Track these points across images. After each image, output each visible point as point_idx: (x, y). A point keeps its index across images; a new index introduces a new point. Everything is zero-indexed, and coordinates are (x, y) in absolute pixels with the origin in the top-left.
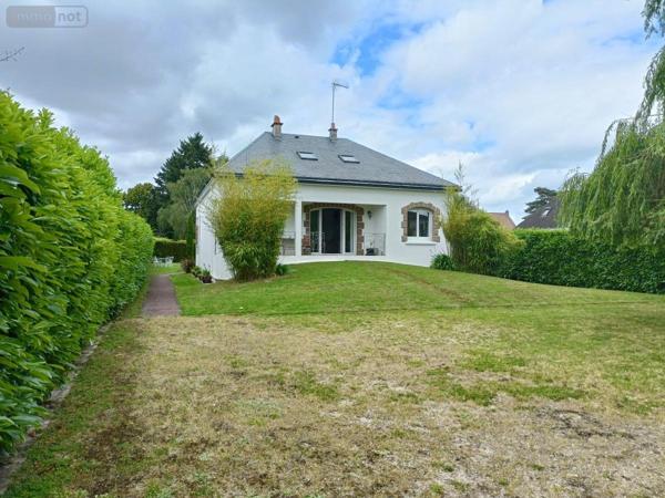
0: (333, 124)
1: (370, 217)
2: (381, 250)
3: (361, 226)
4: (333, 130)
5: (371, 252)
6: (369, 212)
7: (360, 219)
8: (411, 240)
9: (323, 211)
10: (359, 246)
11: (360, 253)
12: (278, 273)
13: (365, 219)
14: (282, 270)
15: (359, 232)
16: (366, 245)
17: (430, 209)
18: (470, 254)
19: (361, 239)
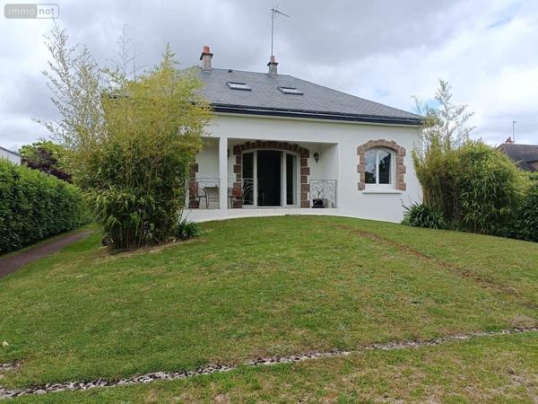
0: (273, 57)
1: (317, 160)
2: (331, 201)
3: (306, 171)
4: (273, 64)
5: (319, 204)
6: (316, 155)
7: (304, 163)
8: (369, 187)
9: (259, 153)
10: (304, 196)
11: (305, 205)
12: (180, 237)
13: (311, 162)
14: (188, 232)
15: (304, 179)
16: (312, 195)
17: (392, 148)
18: (466, 204)
19: (306, 188)
